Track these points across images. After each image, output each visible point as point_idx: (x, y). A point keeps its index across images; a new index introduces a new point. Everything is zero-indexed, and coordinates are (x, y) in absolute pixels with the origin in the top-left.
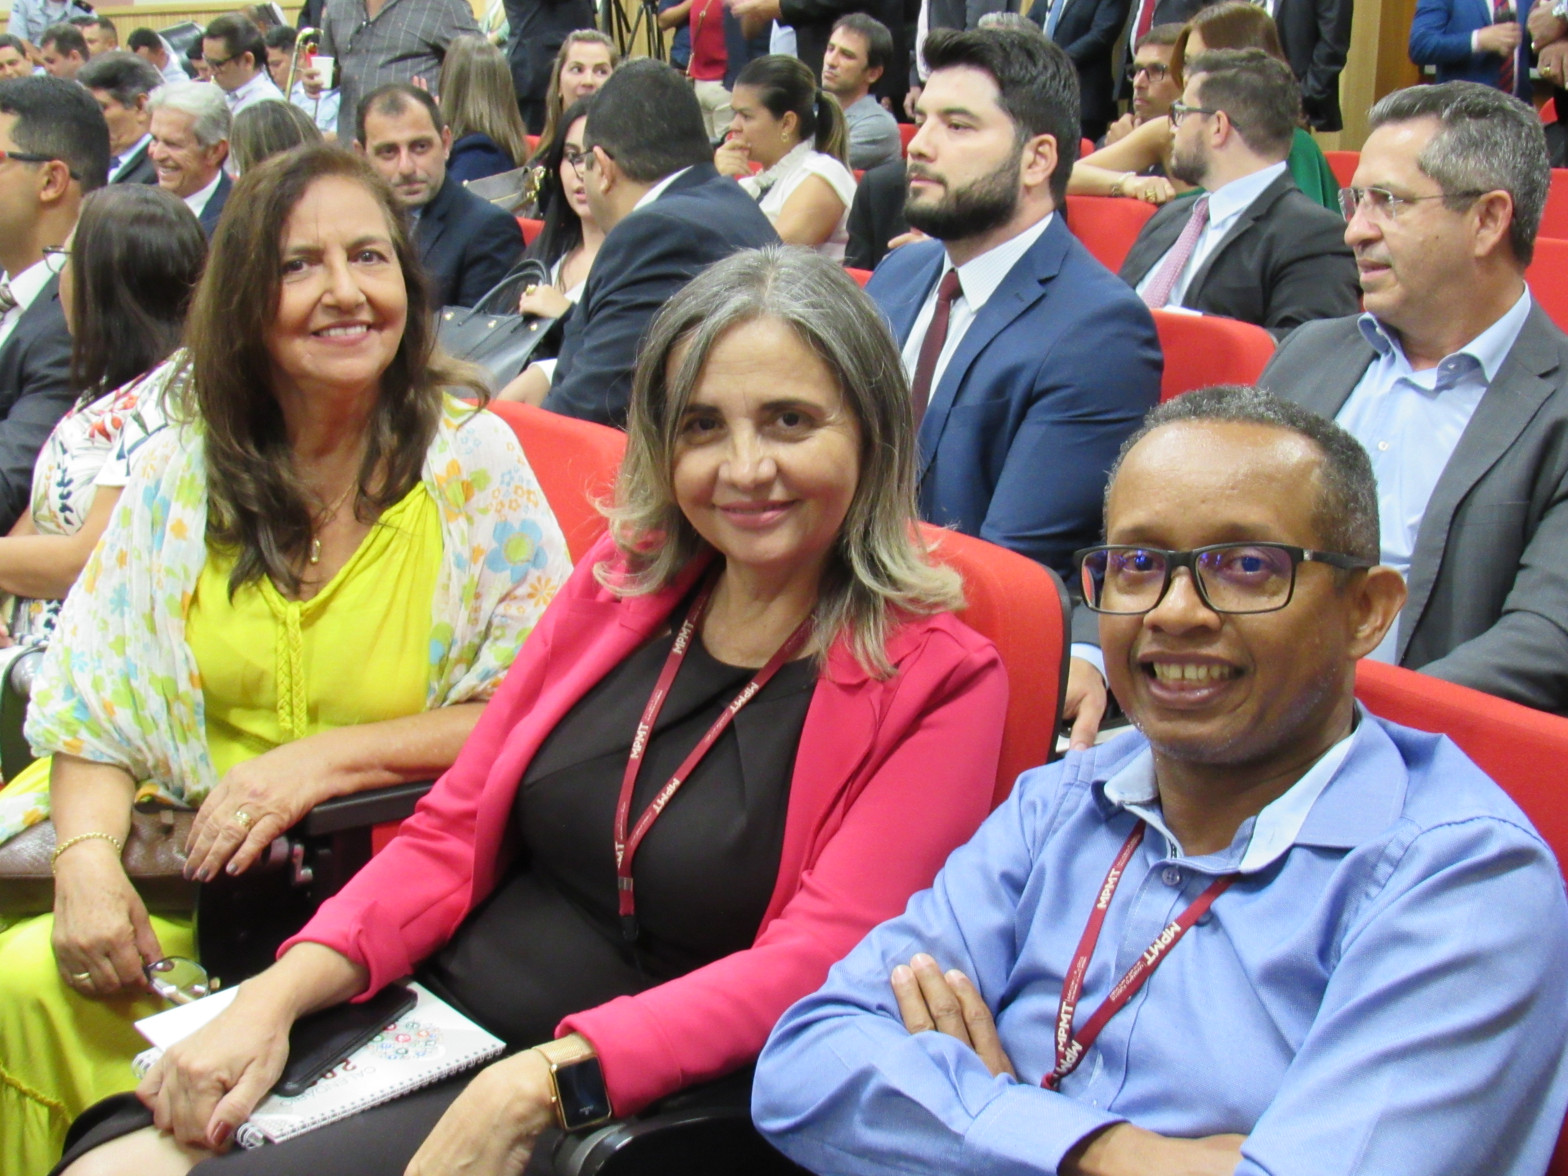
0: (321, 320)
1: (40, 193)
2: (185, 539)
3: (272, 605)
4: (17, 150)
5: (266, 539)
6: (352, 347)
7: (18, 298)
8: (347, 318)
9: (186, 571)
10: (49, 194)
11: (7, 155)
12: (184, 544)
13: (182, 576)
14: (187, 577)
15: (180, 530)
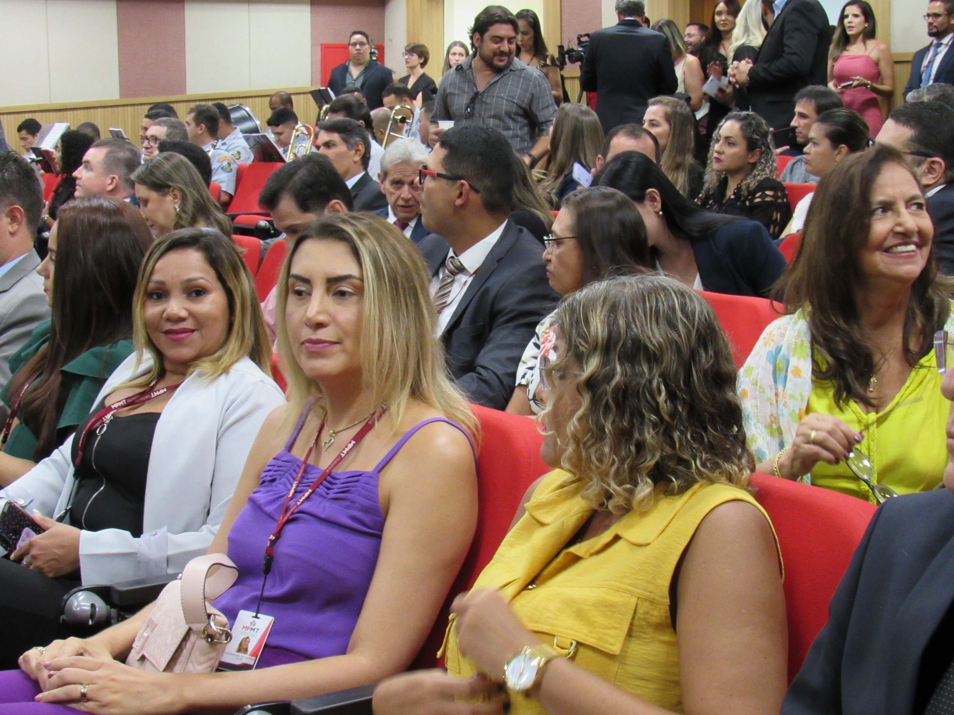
0: (891, 241)
1: (455, 201)
2: (800, 377)
3: (858, 415)
4: (443, 172)
5: (850, 375)
6: (910, 257)
7: (466, 265)
8: (907, 240)
9: (802, 396)
10: (459, 202)
11: (436, 175)
12: (800, 380)
13: (799, 399)
14: (802, 400)
15: (797, 372)
